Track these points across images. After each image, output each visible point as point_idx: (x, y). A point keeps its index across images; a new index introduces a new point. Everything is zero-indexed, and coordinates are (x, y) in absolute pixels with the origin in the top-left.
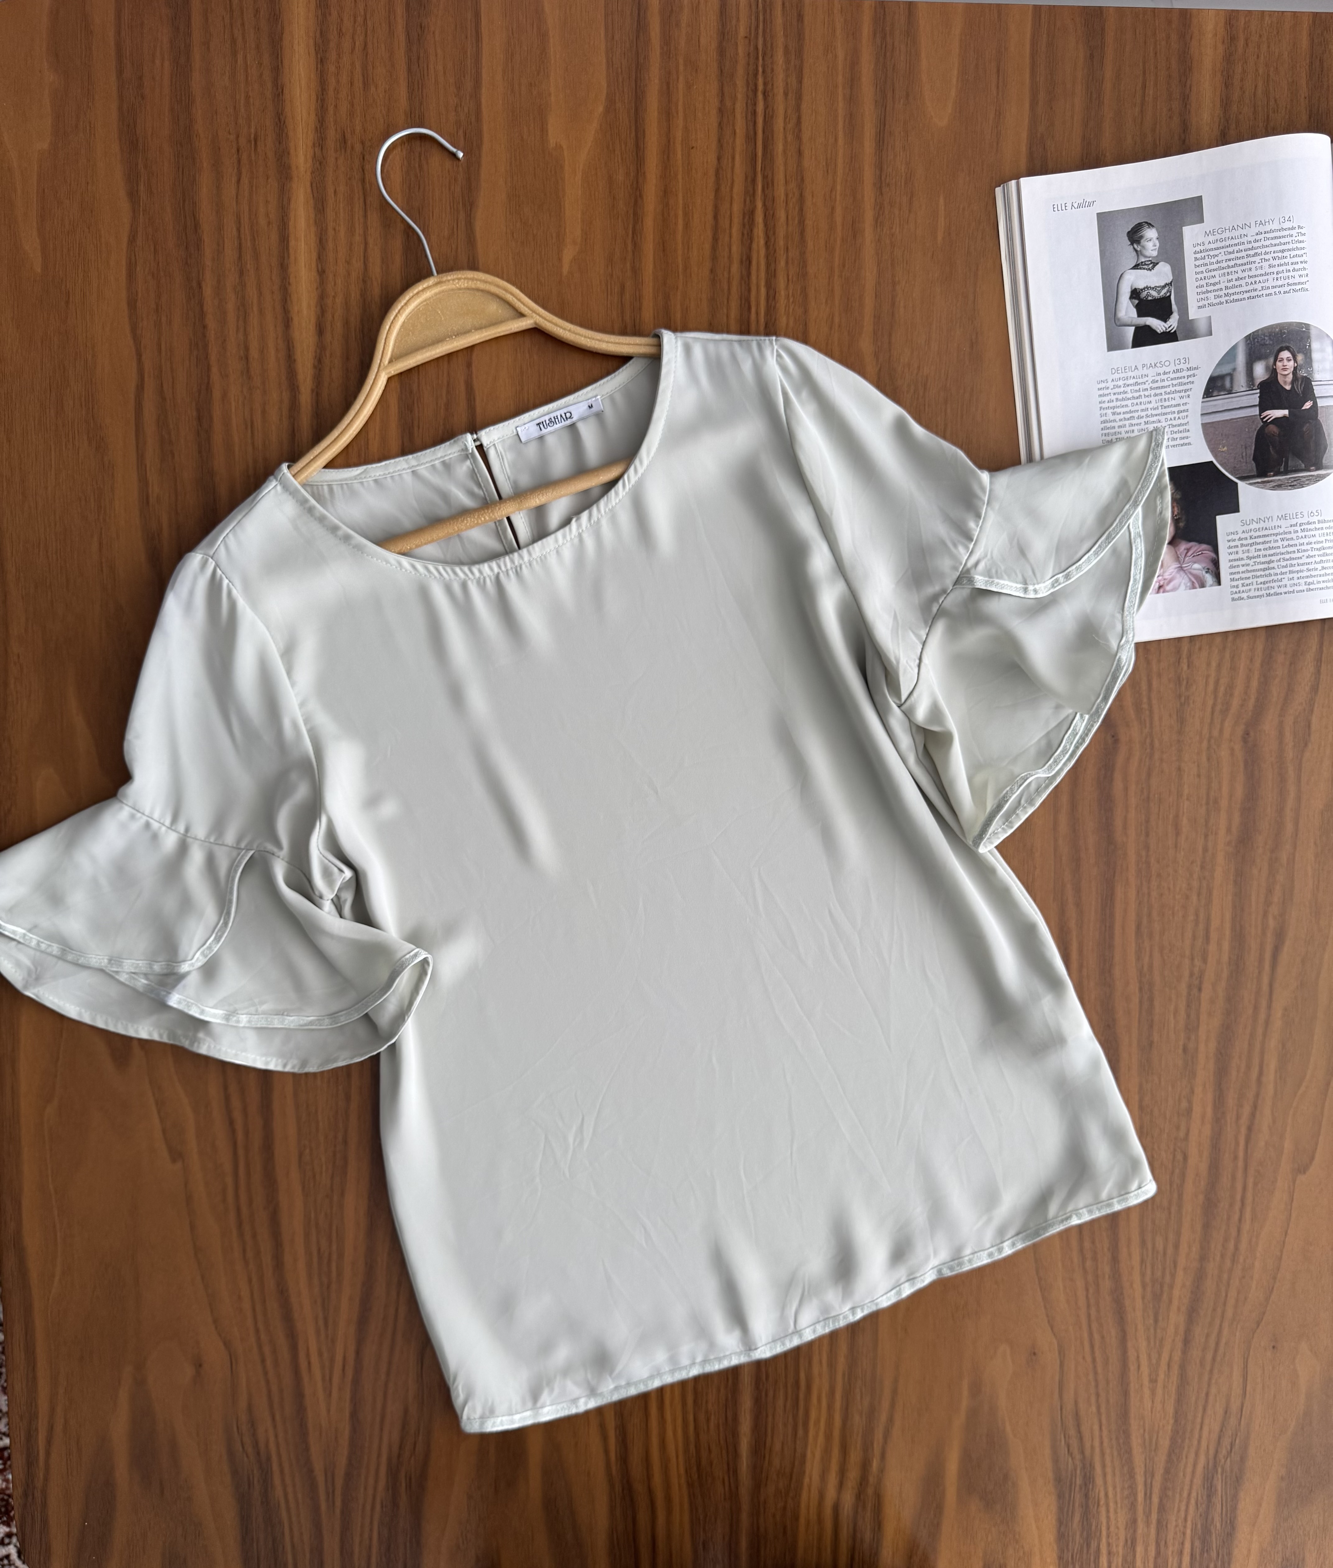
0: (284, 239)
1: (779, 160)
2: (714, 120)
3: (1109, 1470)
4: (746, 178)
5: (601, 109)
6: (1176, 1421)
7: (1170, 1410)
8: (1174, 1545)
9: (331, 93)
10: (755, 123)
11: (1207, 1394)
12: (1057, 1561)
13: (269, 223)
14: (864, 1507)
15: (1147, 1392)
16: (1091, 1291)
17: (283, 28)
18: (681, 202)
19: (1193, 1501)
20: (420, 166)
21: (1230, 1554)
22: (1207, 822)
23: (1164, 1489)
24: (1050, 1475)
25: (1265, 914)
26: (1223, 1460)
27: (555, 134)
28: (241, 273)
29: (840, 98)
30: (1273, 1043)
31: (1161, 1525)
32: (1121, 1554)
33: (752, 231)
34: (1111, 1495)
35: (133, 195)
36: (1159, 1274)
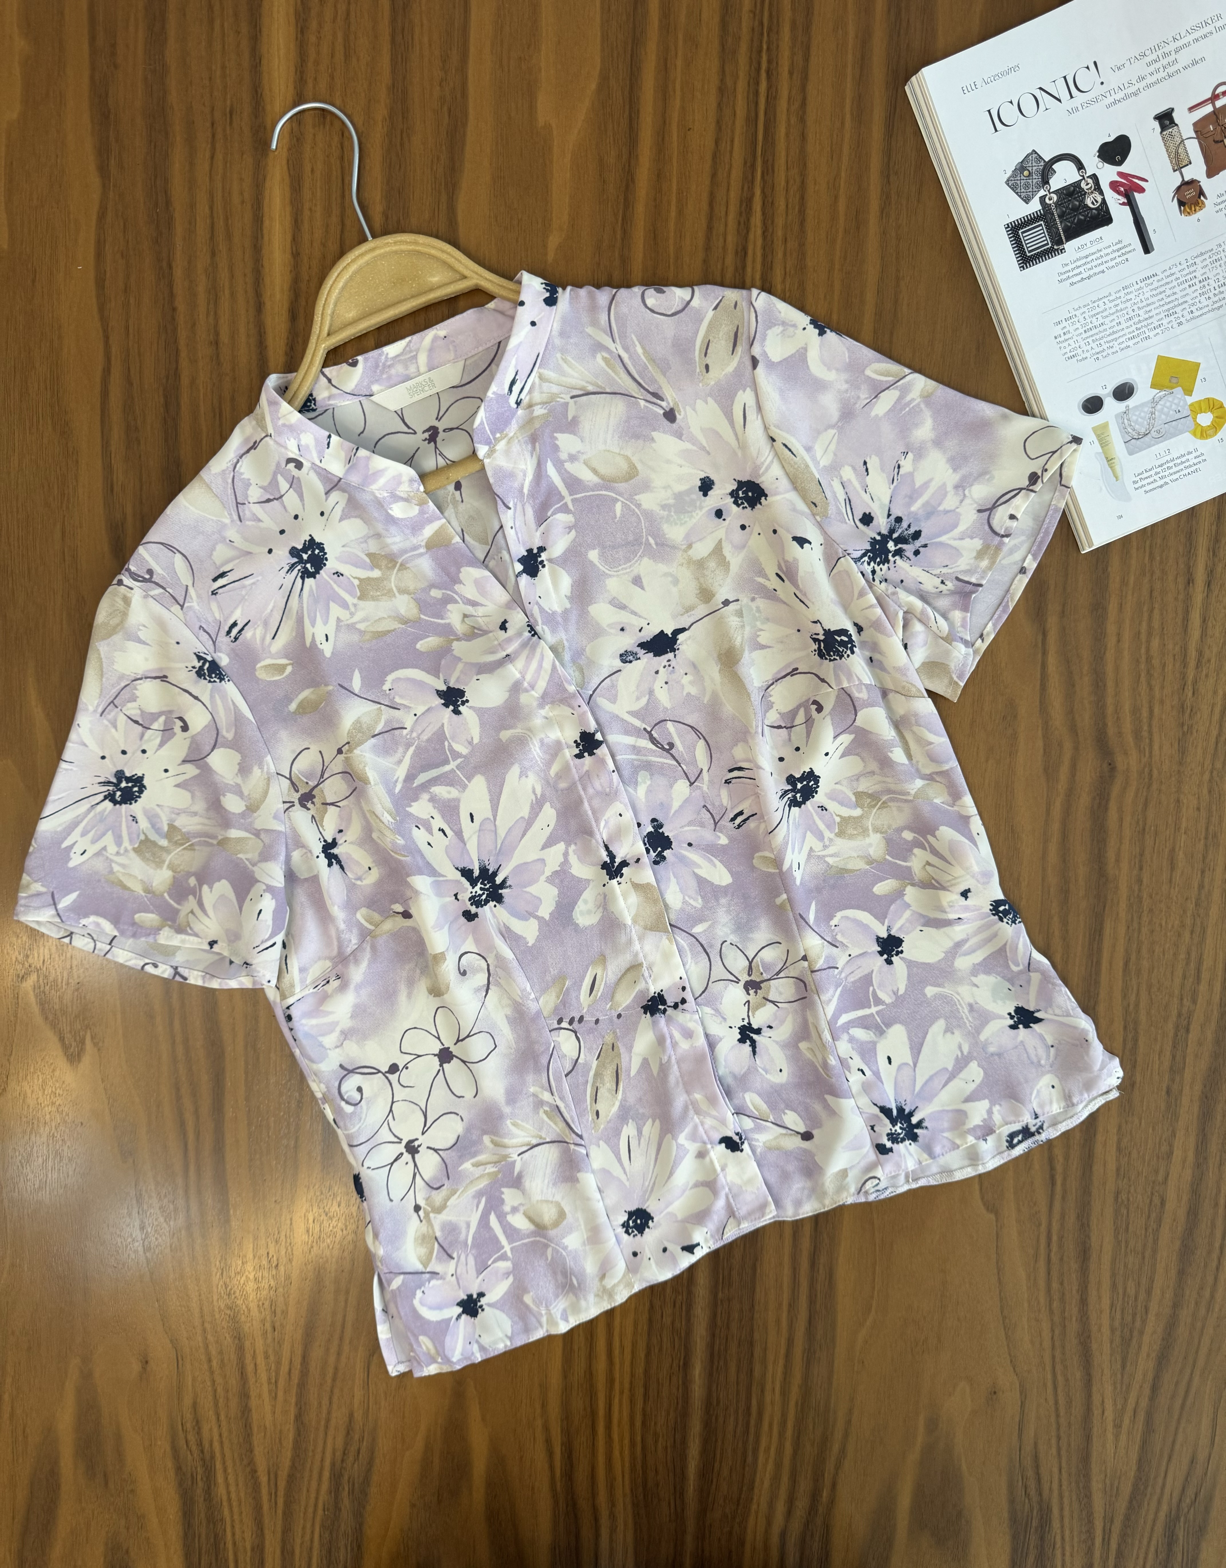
3: (1066, 1513)
4: (745, 163)
5: (593, 86)
7: (1134, 1456)
9: (310, 65)
10: (757, 104)
13: (243, 202)
14: (812, 1536)
16: (1057, 1332)
18: (675, 187)
20: (402, 145)
22: (1204, 858)
23: (1123, 1536)
24: (1006, 1515)
26: (1186, 1510)
28: (213, 254)
29: (849, 79)
33: (748, 220)
34: (1067, 1538)
36: (1129, 1318)
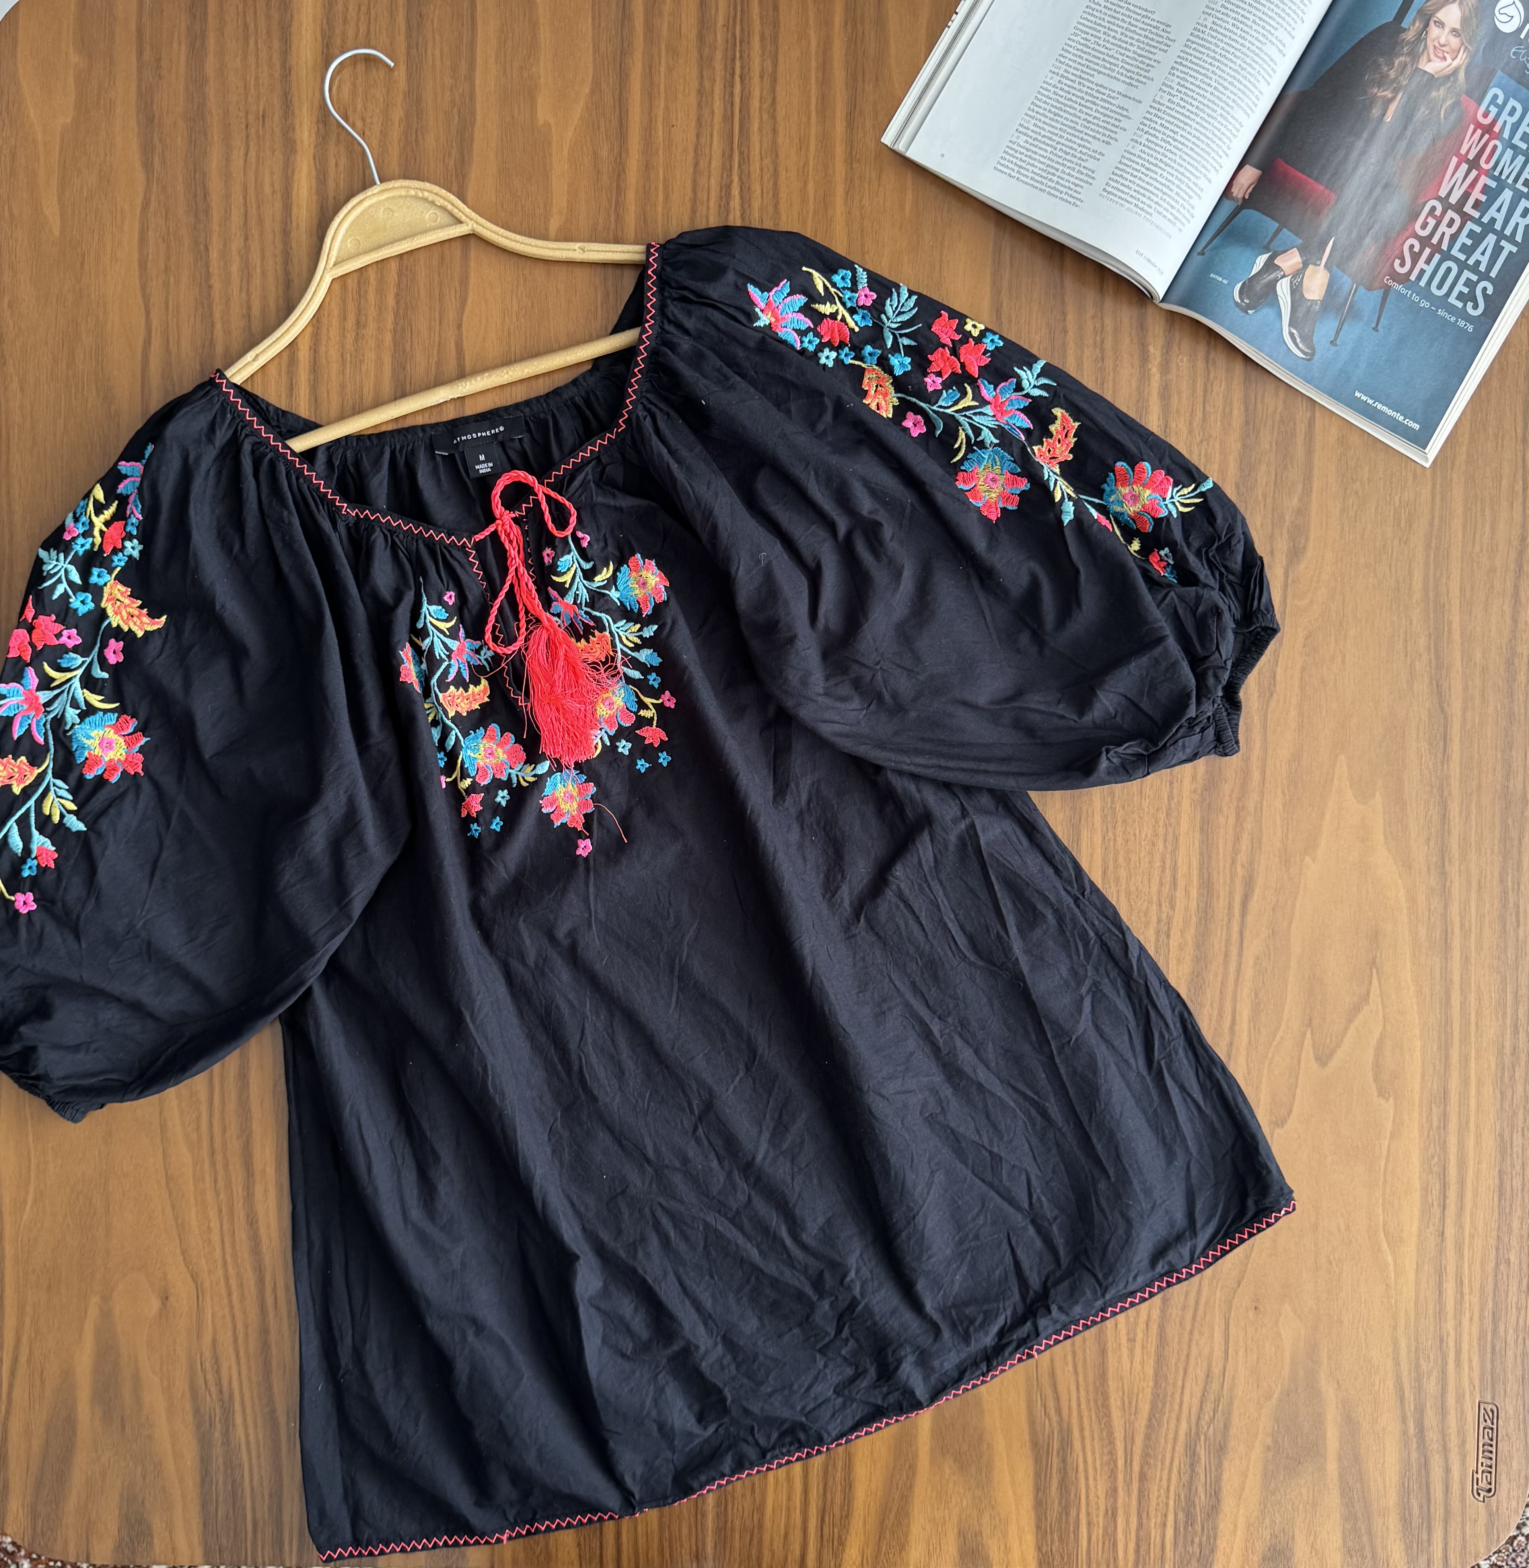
0: (287, 207)
1: (755, 138)
2: (693, 99)
6: (1156, 1383)
8: (1156, 1517)
11: (1188, 1356)
12: (1034, 1530)
15: (1125, 1351)
17: (292, 16)
19: (1175, 1470)
21: (1215, 1528)
25: (1234, 862)
27: (544, 113)
30: (1245, 991)
31: (1143, 1495)
32: (1101, 1524)
35: (147, 166)
